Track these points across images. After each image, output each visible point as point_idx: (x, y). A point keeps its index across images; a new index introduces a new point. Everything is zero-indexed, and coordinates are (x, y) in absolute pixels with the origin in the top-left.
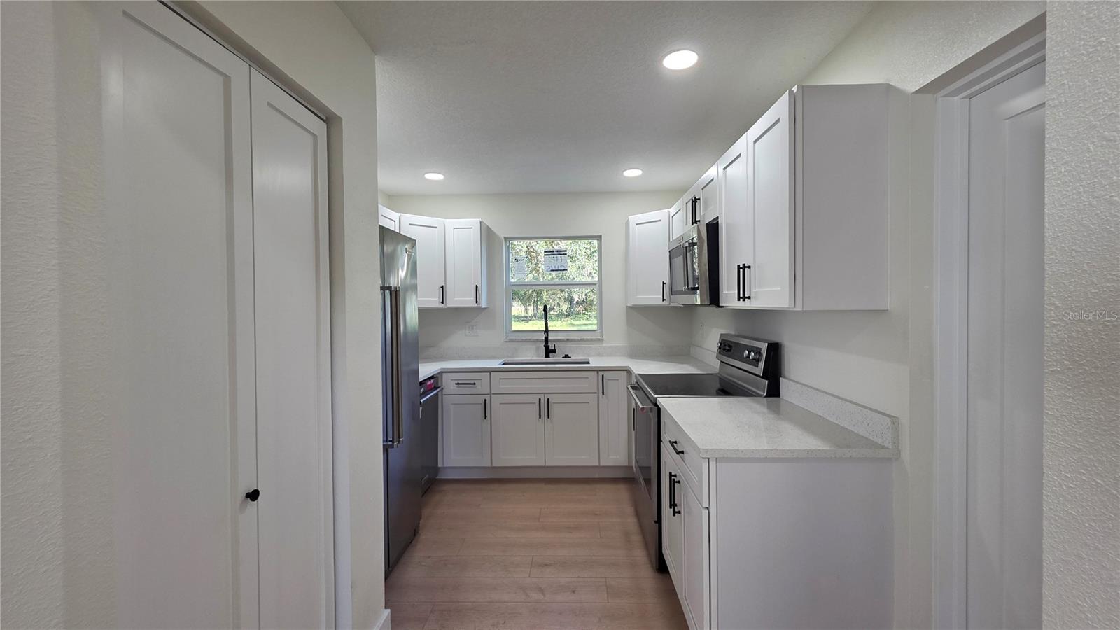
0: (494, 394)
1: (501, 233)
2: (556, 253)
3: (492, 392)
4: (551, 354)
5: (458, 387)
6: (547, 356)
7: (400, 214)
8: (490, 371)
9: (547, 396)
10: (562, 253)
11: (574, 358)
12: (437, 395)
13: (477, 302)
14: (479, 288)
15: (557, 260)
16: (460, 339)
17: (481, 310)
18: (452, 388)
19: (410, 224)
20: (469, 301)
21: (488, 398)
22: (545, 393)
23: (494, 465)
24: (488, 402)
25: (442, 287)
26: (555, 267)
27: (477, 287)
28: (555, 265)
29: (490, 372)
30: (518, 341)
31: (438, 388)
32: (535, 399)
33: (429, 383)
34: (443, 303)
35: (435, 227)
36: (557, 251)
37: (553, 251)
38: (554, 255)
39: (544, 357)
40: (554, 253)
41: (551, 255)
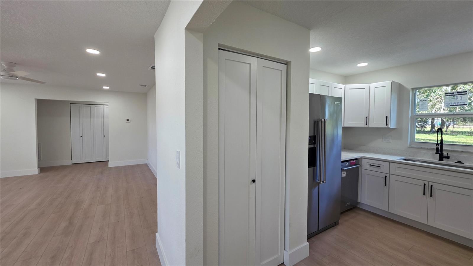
0: (391, 174)
1: (409, 86)
2: (457, 94)
3: (391, 173)
4: (444, 159)
5: (371, 167)
6: (441, 160)
7: (345, 85)
8: (390, 162)
9: (430, 184)
10: (463, 93)
11: (466, 164)
12: (358, 168)
13: (387, 125)
14: (389, 118)
15: (457, 98)
16: (379, 143)
17: (389, 129)
18: (367, 166)
19: (350, 89)
20: (382, 124)
21: (387, 175)
22: (429, 181)
23: (390, 211)
24: (388, 178)
25: (367, 117)
26: (455, 103)
27: (387, 117)
28: (454, 101)
30: (417, 148)
31: (358, 165)
32: (422, 183)
33: (352, 162)
34: (367, 125)
35: (364, 89)
36: (457, 93)
37: (453, 93)
38: (454, 95)
39: (439, 160)
40: (455, 94)
41: (452, 95)
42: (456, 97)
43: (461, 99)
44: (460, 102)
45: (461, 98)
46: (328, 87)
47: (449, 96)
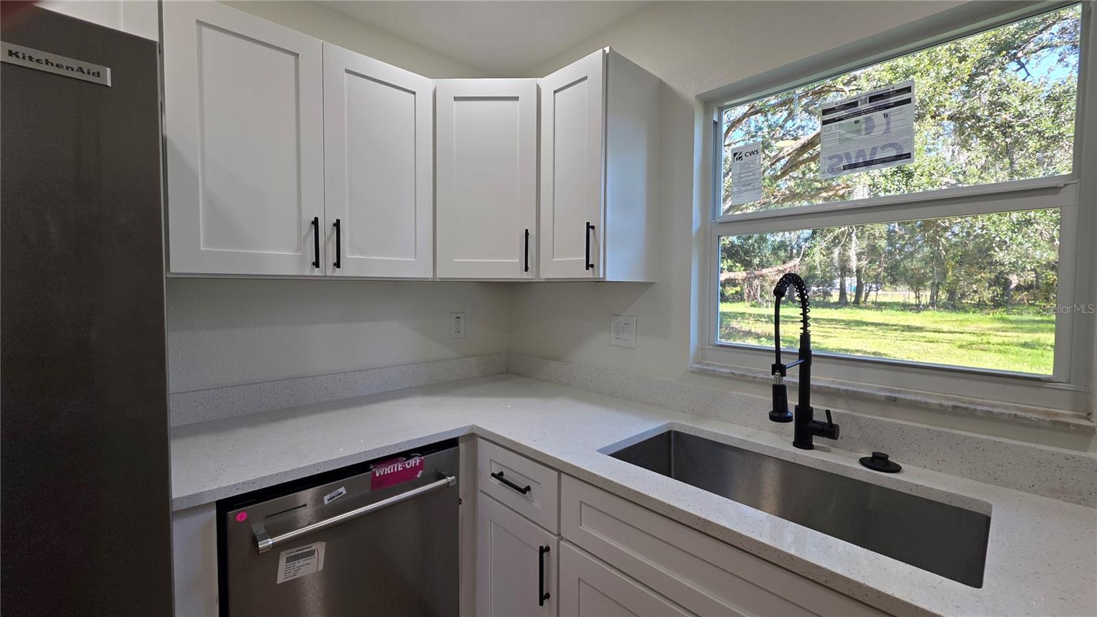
1: (689, 88)
2: (867, 106)
4: (817, 441)
6: (803, 441)
7: (435, 80)
10: (893, 100)
13: (588, 266)
14: (595, 233)
15: (869, 130)
17: (600, 283)
19: (456, 98)
20: (573, 265)
21: (552, 541)
25: (527, 234)
26: (861, 153)
27: (589, 227)
28: (860, 145)
29: (560, 472)
30: (720, 376)
34: (527, 268)
35: (516, 99)
36: (872, 99)
37: (855, 104)
38: (859, 114)
39: (795, 444)
40: (861, 107)
41: (847, 117)
42: (867, 120)
43: (887, 131)
44: (884, 147)
45: (888, 123)
46: (292, 58)
47: (840, 119)
